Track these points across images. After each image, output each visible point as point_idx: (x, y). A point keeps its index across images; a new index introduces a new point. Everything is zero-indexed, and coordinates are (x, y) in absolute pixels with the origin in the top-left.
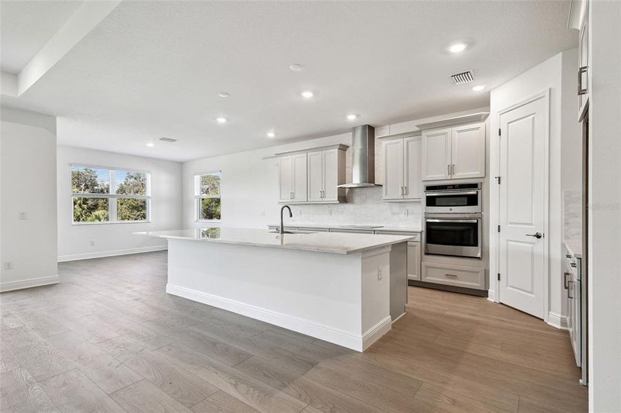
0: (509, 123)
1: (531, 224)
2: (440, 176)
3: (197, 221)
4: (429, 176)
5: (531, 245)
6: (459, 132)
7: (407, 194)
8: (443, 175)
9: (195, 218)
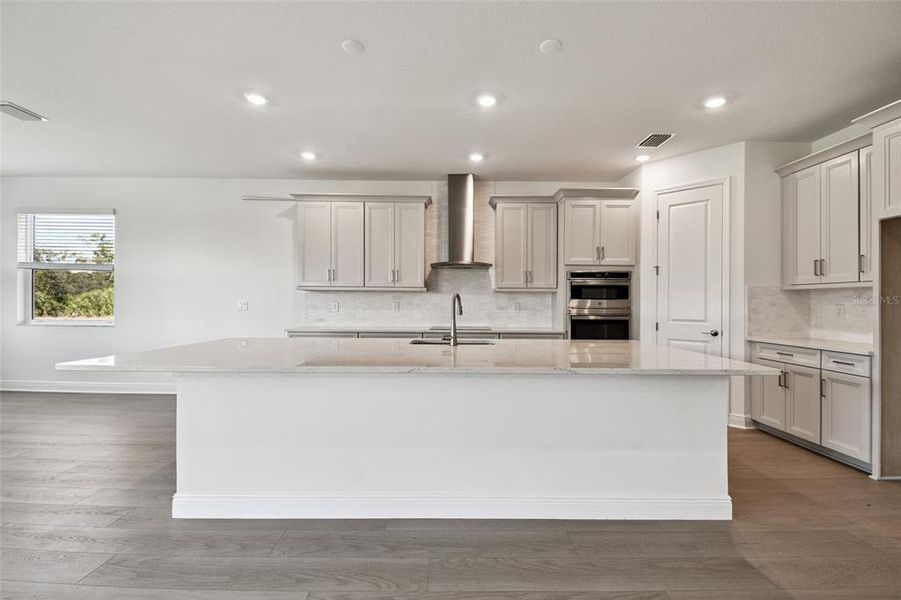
0: (671, 206)
1: (704, 321)
2: (586, 260)
3: (24, 323)
4: (573, 259)
5: (704, 344)
6: (608, 206)
7: (531, 281)
8: (591, 259)
9: (20, 317)
